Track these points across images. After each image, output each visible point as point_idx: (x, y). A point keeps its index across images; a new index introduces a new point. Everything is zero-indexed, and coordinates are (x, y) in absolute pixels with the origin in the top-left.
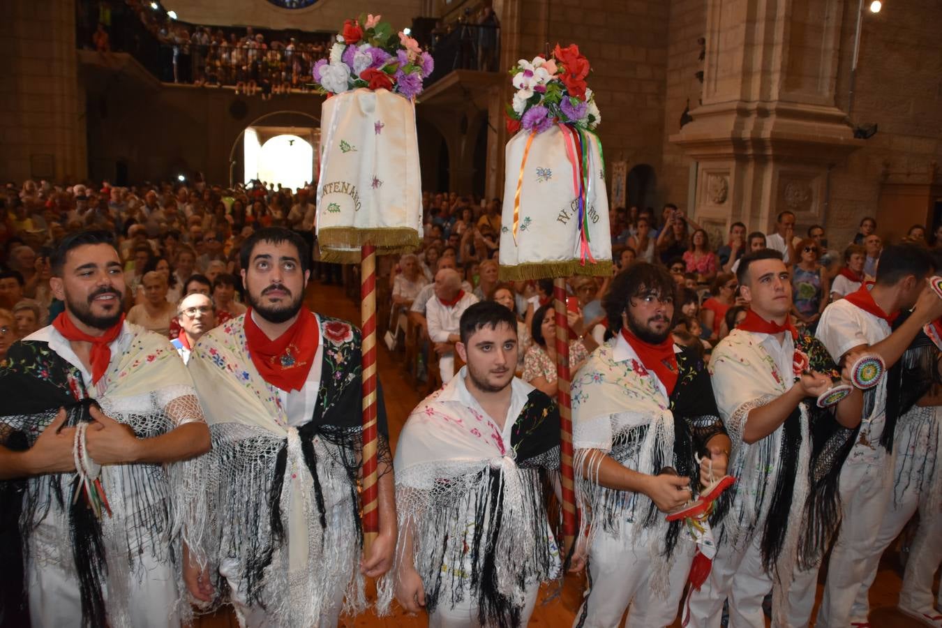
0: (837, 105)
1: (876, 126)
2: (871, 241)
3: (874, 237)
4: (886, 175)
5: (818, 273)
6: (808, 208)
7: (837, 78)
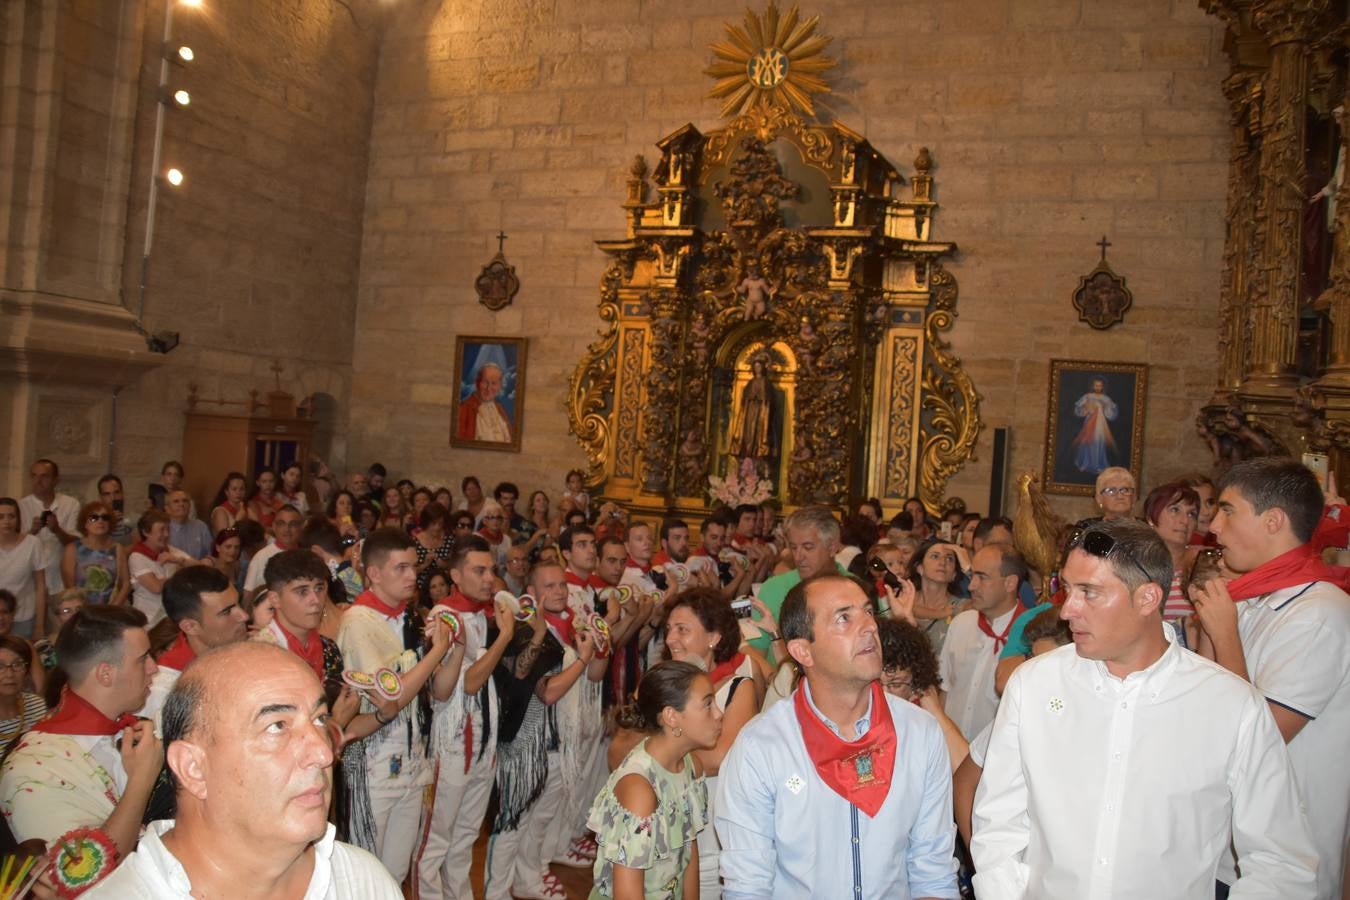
0: (124, 304)
1: (177, 336)
2: (177, 501)
3: (180, 495)
4: (193, 401)
5: (113, 552)
6: (86, 451)
7: (122, 265)
